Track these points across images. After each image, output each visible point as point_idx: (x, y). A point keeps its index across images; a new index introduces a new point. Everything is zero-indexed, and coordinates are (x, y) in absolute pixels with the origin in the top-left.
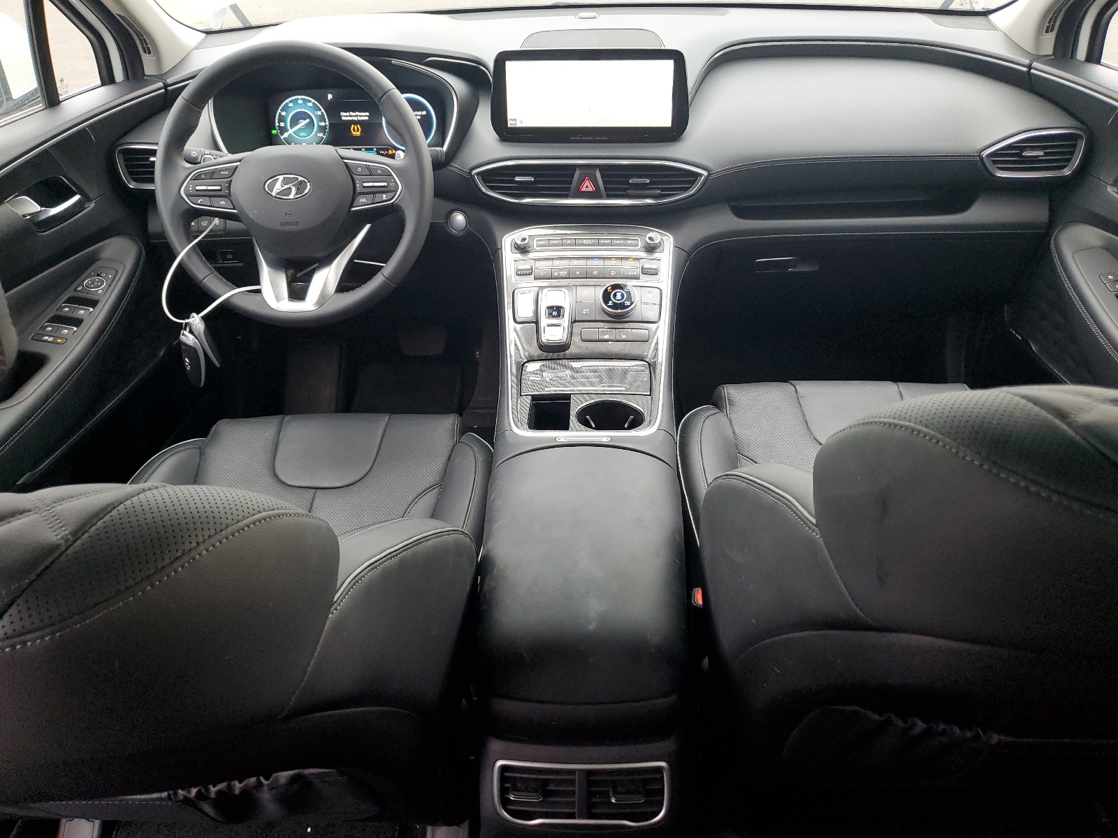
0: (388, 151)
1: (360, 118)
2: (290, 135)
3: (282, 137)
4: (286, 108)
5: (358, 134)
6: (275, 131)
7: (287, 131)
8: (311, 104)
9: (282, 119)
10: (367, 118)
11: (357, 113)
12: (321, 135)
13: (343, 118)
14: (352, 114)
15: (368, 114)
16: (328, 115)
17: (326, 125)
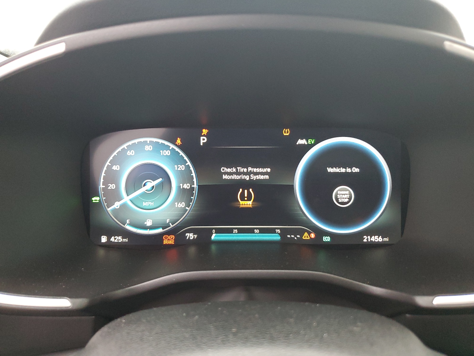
0: (302, 235)
1: (254, 177)
2: (124, 206)
3: (109, 209)
4: (120, 160)
5: (249, 204)
6: (98, 198)
7: (120, 199)
8: (167, 153)
9: (112, 177)
10: (267, 177)
11: (250, 169)
12: (182, 205)
13: (225, 177)
14: (241, 169)
15: (269, 170)
16: (196, 172)
17: (192, 189)
